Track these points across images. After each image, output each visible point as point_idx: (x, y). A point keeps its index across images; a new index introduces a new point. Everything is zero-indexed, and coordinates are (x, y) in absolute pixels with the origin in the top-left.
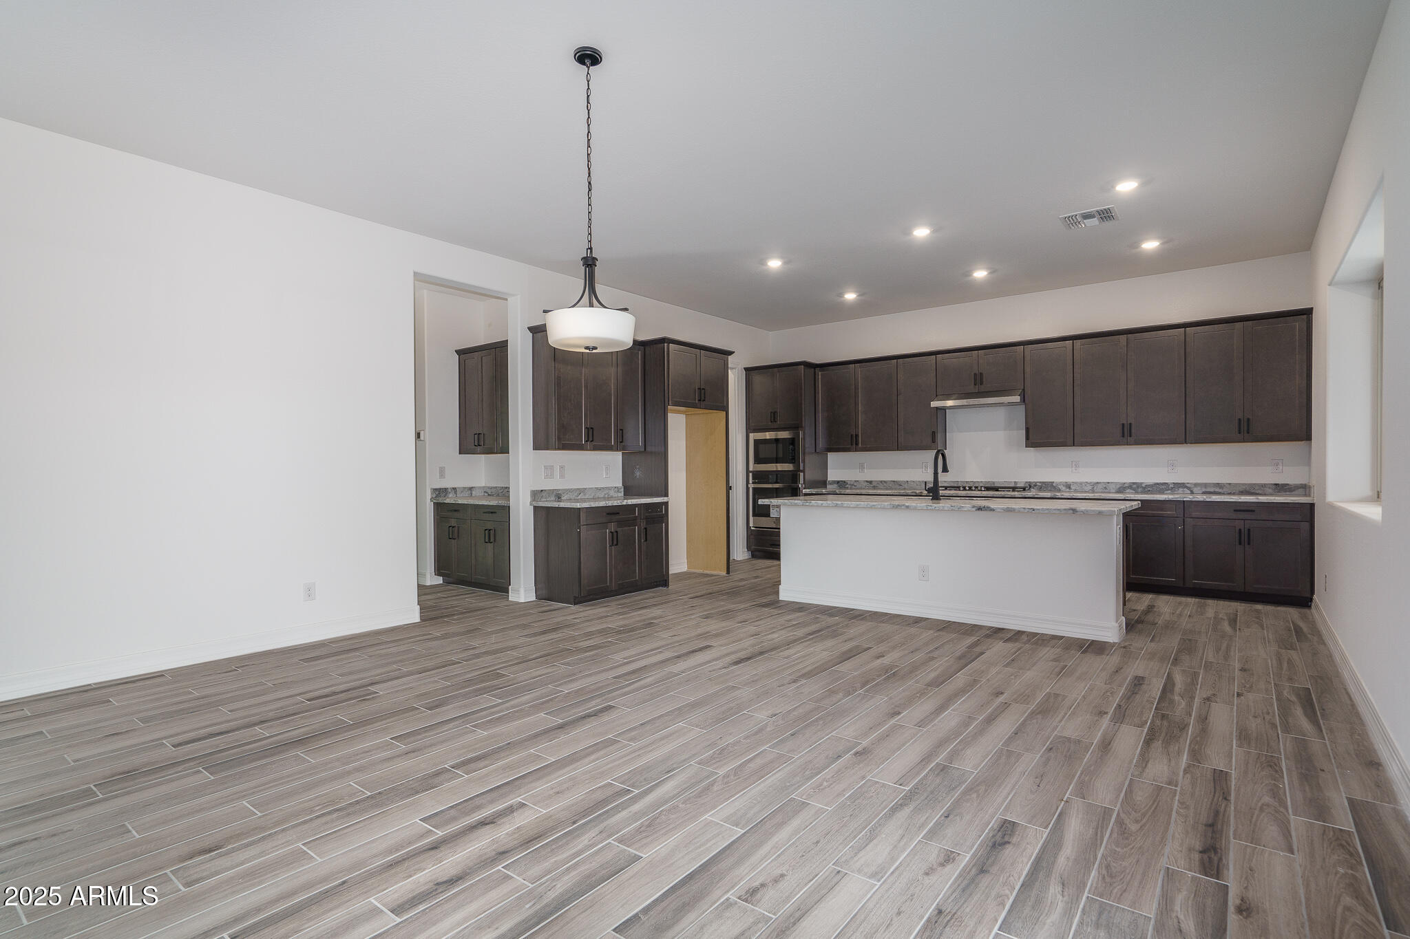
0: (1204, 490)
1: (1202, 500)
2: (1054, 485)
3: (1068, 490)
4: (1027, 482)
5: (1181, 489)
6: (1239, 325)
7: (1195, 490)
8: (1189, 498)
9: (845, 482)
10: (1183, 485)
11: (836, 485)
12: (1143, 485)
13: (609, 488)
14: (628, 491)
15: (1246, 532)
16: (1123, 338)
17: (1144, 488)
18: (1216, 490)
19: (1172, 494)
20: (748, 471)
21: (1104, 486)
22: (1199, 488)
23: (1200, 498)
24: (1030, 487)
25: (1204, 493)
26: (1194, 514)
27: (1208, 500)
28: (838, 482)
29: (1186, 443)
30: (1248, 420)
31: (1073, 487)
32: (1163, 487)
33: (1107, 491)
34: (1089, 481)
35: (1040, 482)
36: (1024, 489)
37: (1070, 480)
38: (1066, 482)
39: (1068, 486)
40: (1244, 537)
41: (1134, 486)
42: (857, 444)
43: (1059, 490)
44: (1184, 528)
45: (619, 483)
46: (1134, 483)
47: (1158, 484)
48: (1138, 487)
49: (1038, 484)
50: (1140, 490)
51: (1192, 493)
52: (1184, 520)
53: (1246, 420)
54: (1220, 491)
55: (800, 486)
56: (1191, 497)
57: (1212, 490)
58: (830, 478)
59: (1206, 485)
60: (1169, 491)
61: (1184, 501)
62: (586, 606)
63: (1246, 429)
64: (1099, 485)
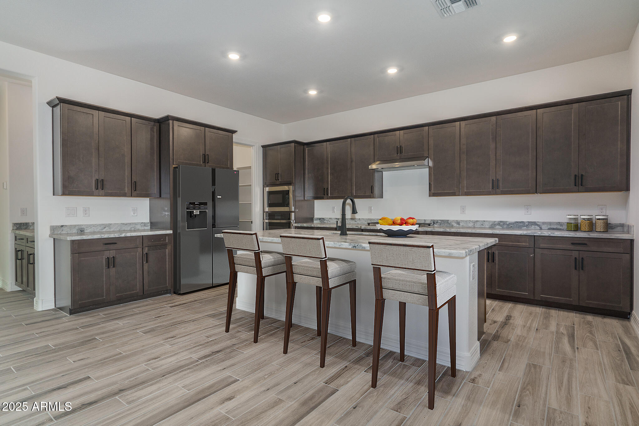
0: (549, 227)
1: (547, 235)
2: (449, 222)
3: (458, 226)
4: (432, 220)
5: (533, 226)
6: (576, 106)
7: (543, 227)
8: (538, 233)
9: (324, 219)
10: (534, 223)
11: (319, 221)
12: (508, 223)
13: (136, 224)
14: (153, 225)
15: (580, 260)
16: (494, 118)
17: (508, 225)
18: (558, 227)
19: (527, 230)
20: (264, 212)
21: (482, 223)
22: (546, 226)
23: (546, 233)
24: (434, 223)
25: (549, 229)
26: (542, 245)
27: (551, 235)
28: (320, 219)
29: (536, 193)
30: (582, 175)
31: (461, 224)
32: (521, 224)
33: (483, 227)
34: (472, 220)
35: (440, 220)
36: (429, 225)
37: (459, 218)
38: (457, 220)
39: (458, 223)
40: (579, 264)
41: (501, 224)
42: (327, 194)
43: (452, 227)
44: (534, 255)
45: (147, 220)
46: (501, 222)
47: (517, 222)
48: (504, 224)
49: (439, 221)
50: (505, 226)
51: (541, 229)
52: (534, 249)
53: (580, 176)
54: (561, 227)
55: (292, 221)
56: (540, 233)
57: (555, 227)
58: (316, 216)
59: (550, 223)
60: (525, 228)
61: (534, 236)
62: (80, 316)
63: (580, 182)
64: (478, 223)
